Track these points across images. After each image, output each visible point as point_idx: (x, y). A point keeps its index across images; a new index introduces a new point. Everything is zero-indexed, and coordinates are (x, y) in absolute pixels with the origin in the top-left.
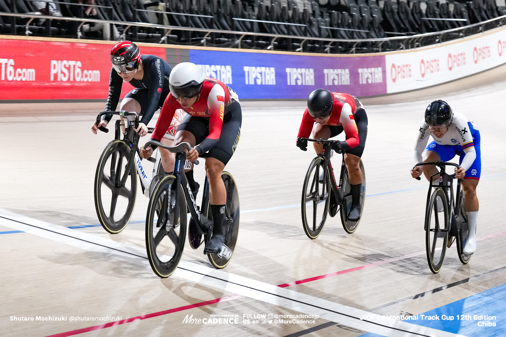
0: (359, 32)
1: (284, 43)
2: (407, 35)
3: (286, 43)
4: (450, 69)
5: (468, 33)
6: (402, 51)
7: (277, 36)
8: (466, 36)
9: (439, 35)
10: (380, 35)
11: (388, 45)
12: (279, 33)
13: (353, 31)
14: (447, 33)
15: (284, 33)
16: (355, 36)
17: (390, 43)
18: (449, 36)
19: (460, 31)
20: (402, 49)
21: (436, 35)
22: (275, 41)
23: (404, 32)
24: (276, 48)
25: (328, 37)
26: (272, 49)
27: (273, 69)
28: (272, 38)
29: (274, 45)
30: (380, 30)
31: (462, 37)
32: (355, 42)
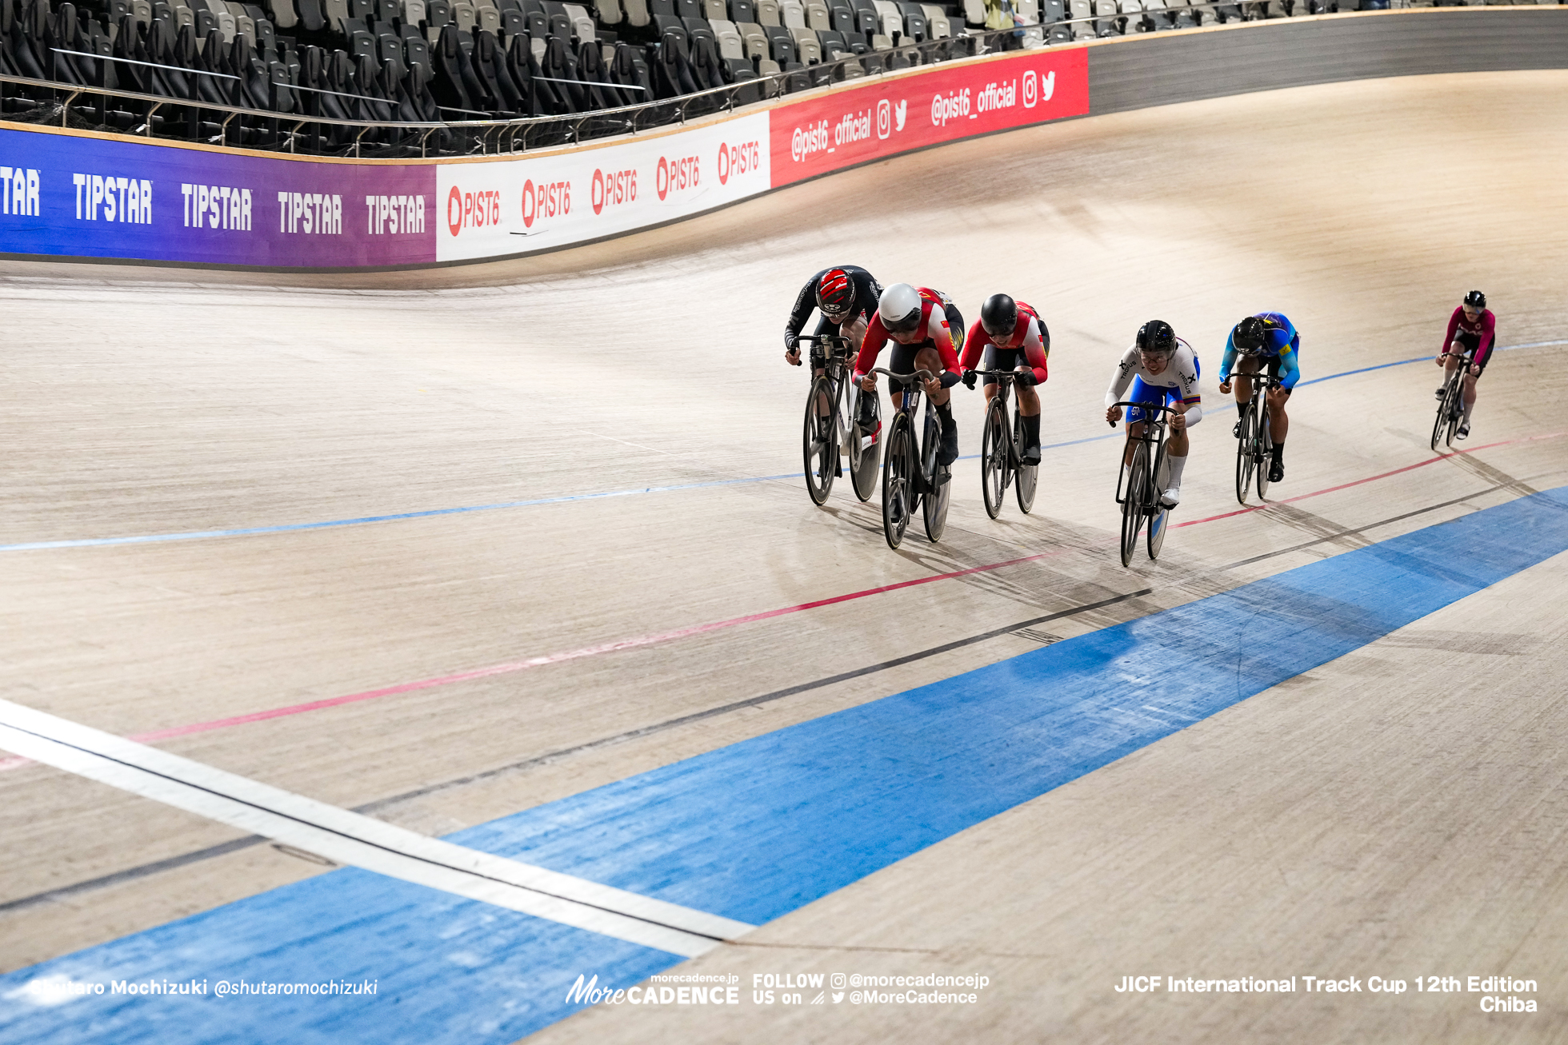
0: (373, 102)
1: (181, 120)
2: (495, 117)
3: (184, 119)
4: (598, 208)
5: (648, 120)
6: (479, 156)
7: (163, 100)
8: (639, 129)
9: (573, 122)
10: (425, 112)
11: (443, 138)
12: (170, 95)
13: (357, 100)
14: (595, 117)
15: (181, 95)
16: (363, 111)
17: (449, 134)
18: (600, 125)
19: (627, 115)
20: (480, 151)
21: (567, 122)
22: (155, 113)
23: (486, 109)
24: (158, 131)
25: (294, 110)
26: (148, 132)
27: (146, 185)
28: (150, 104)
29: (154, 123)
30: (425, 101)
31: (631, 130)
32: (363, 128)
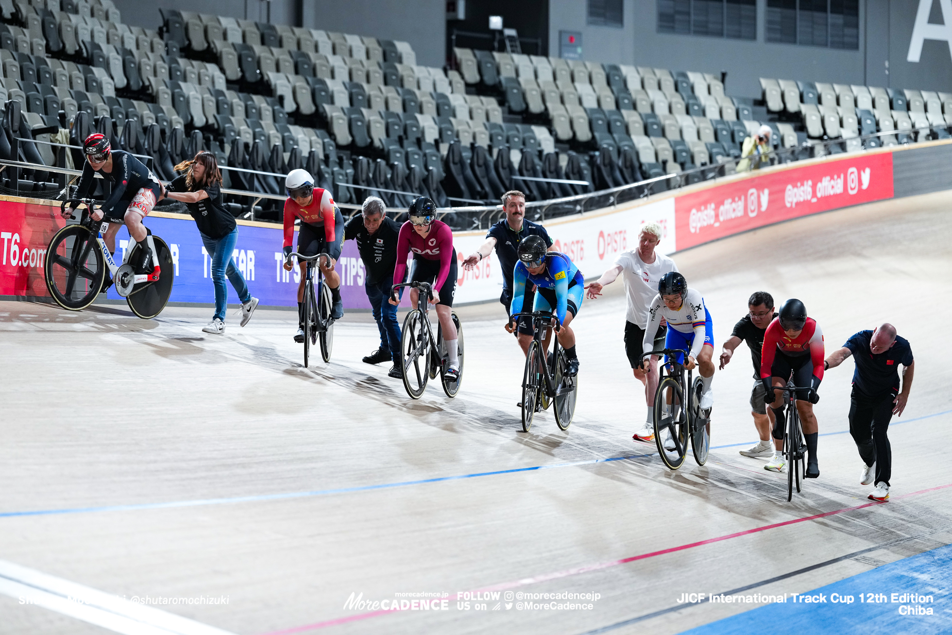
0: (404, 196)
1: (273, 209)
2: (486, 204)
3: (276, 208)
5: (591, 205)
6: (476, 231)
7: (262, 196)
8: (586, 211)
9: (540, 207)
10: (439, 202)
11: (452, 220)
12: (266, 192)
13: (393, 194)
14: (555, 204)
15: (273, 192)
16: (397, 202)
17: (455, 217)
18: (558, 209)
19: (576, 202)
20: (477, 228)
21: (536, 208)
22: (257, 205)
23: (481, 198)
24: (259, 217)
25: (350, 201)
26: (252, 218)
27: (251, 254)
28: (253, 199)
29: (256, 211)
30: (439, 194)
31: (580, 212)
32: (397, 213)
